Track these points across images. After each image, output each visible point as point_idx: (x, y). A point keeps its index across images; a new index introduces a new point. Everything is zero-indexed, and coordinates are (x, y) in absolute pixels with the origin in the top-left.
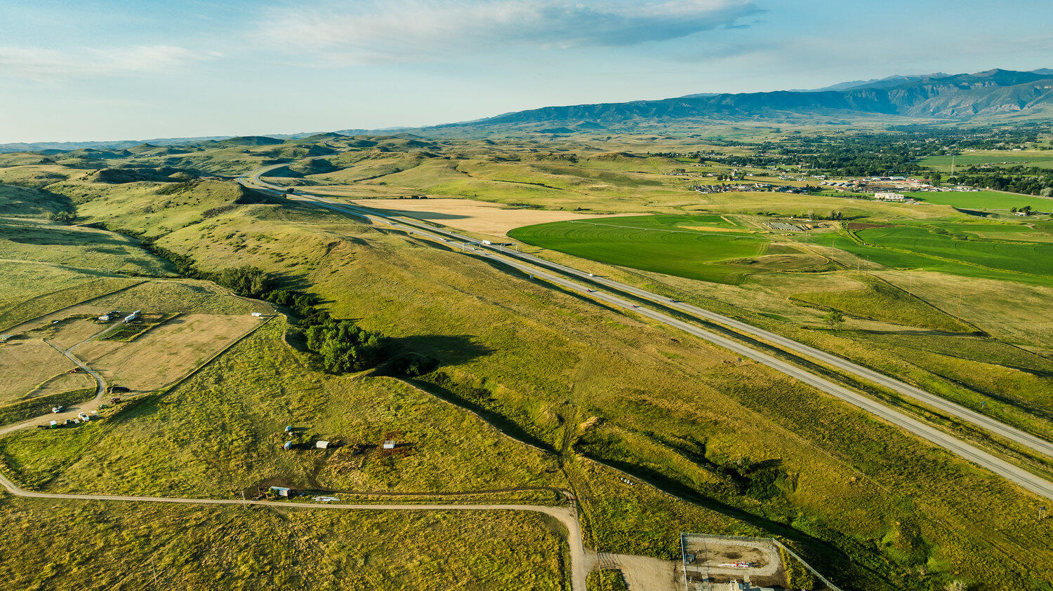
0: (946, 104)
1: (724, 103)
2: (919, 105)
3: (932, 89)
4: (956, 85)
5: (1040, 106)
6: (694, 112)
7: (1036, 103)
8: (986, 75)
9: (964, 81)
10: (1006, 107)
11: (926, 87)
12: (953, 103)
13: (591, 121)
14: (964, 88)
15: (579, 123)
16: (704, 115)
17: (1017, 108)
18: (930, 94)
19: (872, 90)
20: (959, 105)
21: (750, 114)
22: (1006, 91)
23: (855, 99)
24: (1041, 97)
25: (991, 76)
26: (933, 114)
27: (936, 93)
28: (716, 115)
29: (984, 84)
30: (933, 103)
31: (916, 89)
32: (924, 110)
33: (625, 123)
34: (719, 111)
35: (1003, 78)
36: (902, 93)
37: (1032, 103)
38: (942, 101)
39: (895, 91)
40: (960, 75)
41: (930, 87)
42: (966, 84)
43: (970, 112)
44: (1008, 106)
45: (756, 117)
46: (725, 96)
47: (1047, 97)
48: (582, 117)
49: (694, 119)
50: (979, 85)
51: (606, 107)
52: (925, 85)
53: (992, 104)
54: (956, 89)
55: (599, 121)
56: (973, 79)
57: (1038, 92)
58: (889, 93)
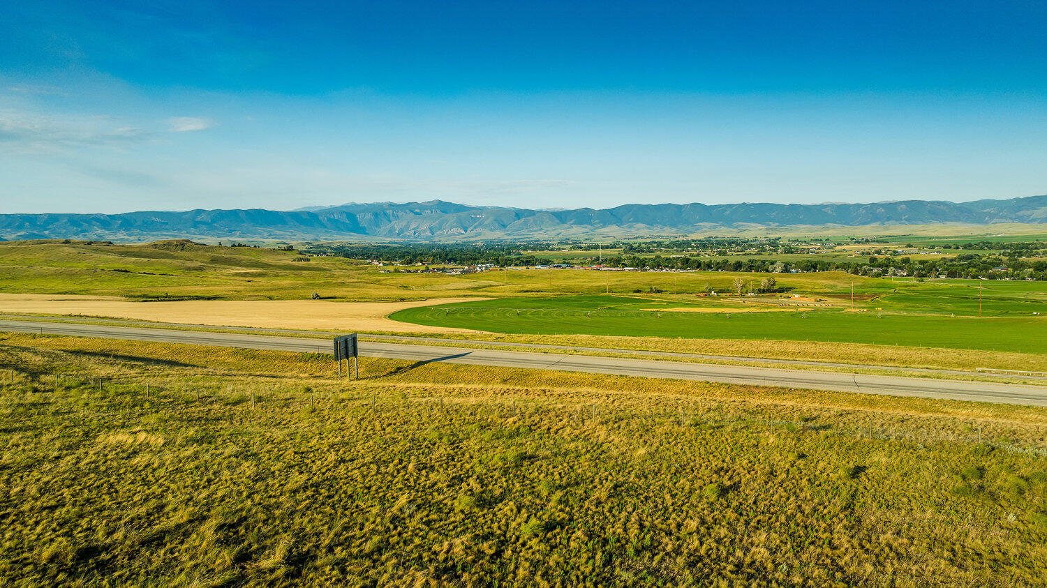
0: (407, 227)
1: (199, 219)
2: (385, 227)
3: (393, 213)
4: (411, 211)
5: (478, 230)
6: (167, 227)
7: (475, 228)
9: (417, 208)
10: (454, 230)
11: (388, 211)
12: (413, 226)
13: (35, 232)
14: (417, 213)
15: (19, 234)
16: (180, 230)
17: (463, 232)
18: (392, 218)
19: (343, 212)
20: (418, 227)
21: (231, 231)
22: (452, 218)
23: (329, 220)
24: (477, 224)
25: (434, 205)
26: (399, 234)
27: (397, 217)
28: (193, 230)
29: (432, 212)
30: (397, 225)
31: (381, 213)
32: (391, 231)
33: (85, 236)
34: (195, 227)
35: (444, 207)
36: (369, 216)
37: (472, 228)
38: (404, 223)
39: (363, 213)
40: (412, 203)
41: (391, 211)
42: (417, 211)
43: (428, 233)
44: (455, 229)
45: (238, 233)
46: (199, 212)
47: (480, 224)
48: (20, 227)
49: (170, 233)
50: (428, 212)
51: (53, 218)
52: (386, 209)
53: (443, 227)
54: (412, 215)
55: (46, 232)
57: (474, 220)
58: (358, 216)
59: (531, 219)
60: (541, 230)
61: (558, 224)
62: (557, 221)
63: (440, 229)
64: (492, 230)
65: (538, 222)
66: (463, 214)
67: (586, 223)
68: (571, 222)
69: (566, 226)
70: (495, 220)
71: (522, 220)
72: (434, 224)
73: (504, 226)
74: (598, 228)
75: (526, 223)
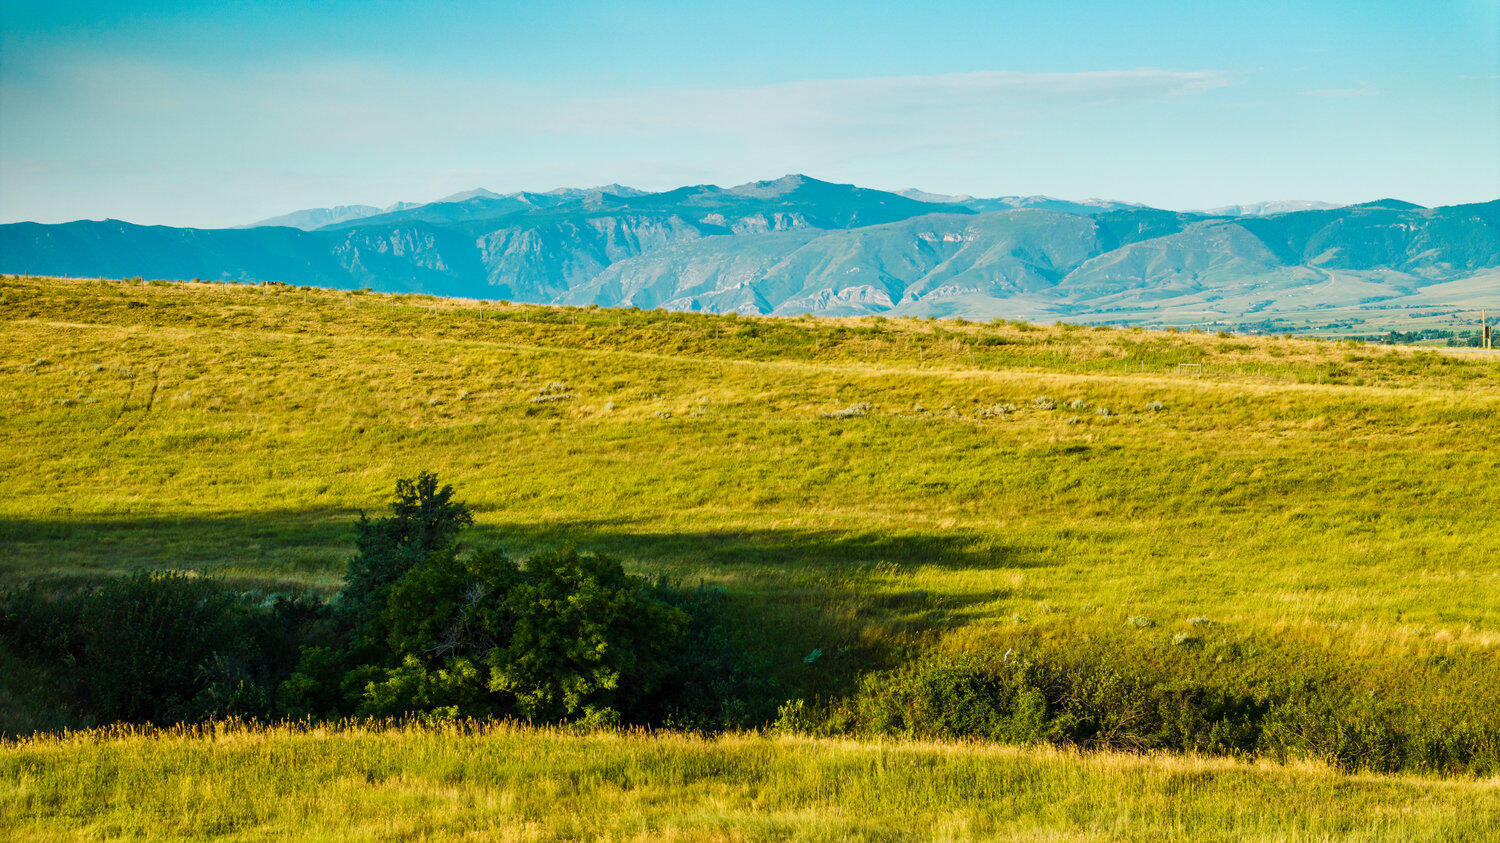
2: (584, 284)
3: (618, 231)
4: (691, 220)
7: (933, 285)
8: (771, 193)
9: (711, 210)
11: (598, 224)
12: (691, 279)
14: (713, 230)
17: (883, 299)
18: (611, 248)
19: (425, 228)
20: (709, 285)
23: (369, 257)
24: (941, 268)
25: (785, 197)
27: (630, 246)
29: (772, 223)
36: (522, 242)
37: (920, 285)
38: (657, 270)
39: (500, 234)
40: (695, 190)
41: (611, 222)
42: (716, 219)
44: (856, 290)
47: (955, 271)
50: (757, 222)
52: (594, 215)
53: (808, 282)
54: (690, 235)
56: (738, 205)
57: (931, 252)
58: (481, 243)
59: (1161, 244)
60: (1198, 289)
61: (1269, 266)
62: (1265, 254)
63: (796, 288)
64: (998, 293)
65: (1188, 261)
66: (889, 232)
67: (1385, 261)
68: (1329, 254)
69: (1299, 272)
70: (1015, 253)
71: (1124, 252)
72: (772, 272)
73: (1053, 277)
74: (1426, 282)
75: (1137, 264)
